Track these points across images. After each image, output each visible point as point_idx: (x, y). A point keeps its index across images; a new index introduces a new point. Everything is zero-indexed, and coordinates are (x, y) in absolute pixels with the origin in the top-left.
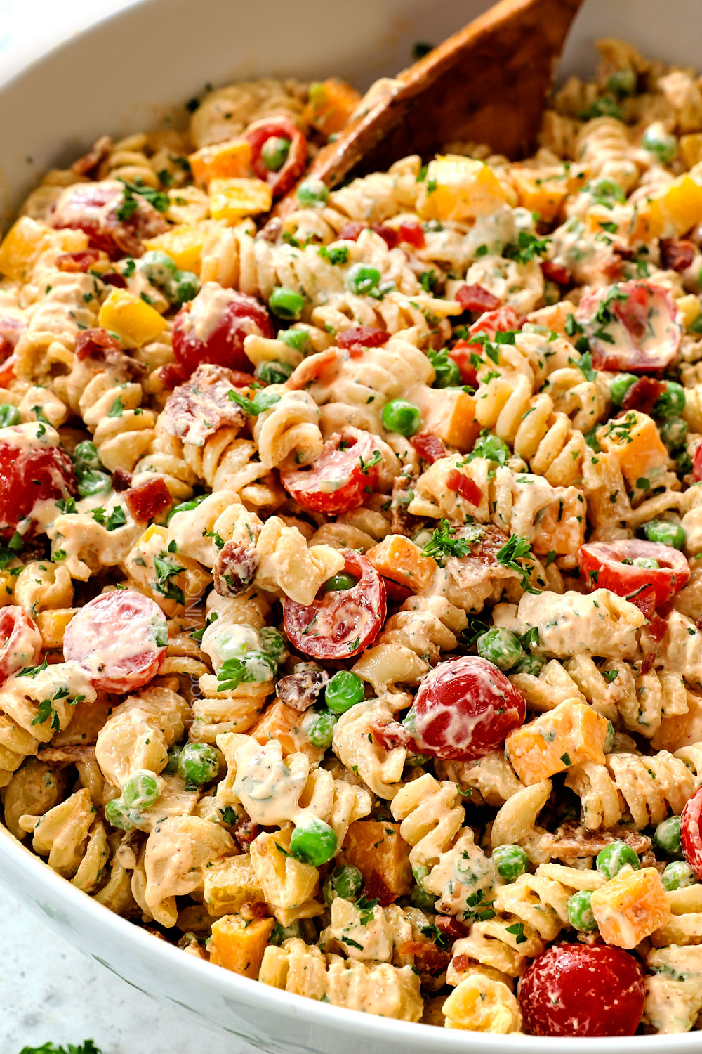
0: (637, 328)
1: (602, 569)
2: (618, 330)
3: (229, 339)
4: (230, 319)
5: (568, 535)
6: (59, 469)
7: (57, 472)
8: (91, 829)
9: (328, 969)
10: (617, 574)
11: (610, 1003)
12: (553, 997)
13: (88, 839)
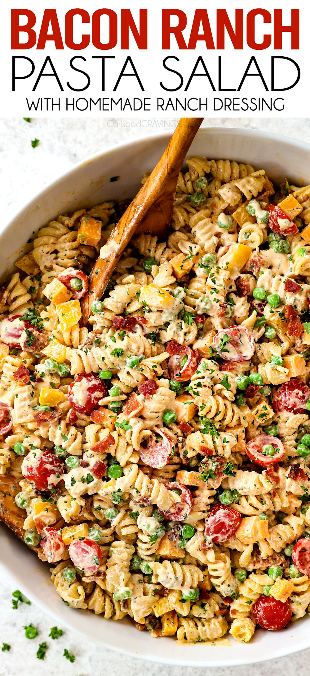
0: (236, 344)
1: (256, 459)
2: (229, 346)
3: (92, 402)
4: (90, 395)
5: (242, 446)
6: (48, 463)
7: (47, 465)
8: (105, 601)
9: (198, 629)
10: (262, 462)
11: (282, 620)
12: (265, 621)
13: (105, 605)
